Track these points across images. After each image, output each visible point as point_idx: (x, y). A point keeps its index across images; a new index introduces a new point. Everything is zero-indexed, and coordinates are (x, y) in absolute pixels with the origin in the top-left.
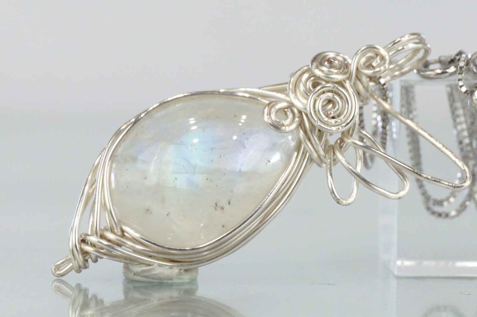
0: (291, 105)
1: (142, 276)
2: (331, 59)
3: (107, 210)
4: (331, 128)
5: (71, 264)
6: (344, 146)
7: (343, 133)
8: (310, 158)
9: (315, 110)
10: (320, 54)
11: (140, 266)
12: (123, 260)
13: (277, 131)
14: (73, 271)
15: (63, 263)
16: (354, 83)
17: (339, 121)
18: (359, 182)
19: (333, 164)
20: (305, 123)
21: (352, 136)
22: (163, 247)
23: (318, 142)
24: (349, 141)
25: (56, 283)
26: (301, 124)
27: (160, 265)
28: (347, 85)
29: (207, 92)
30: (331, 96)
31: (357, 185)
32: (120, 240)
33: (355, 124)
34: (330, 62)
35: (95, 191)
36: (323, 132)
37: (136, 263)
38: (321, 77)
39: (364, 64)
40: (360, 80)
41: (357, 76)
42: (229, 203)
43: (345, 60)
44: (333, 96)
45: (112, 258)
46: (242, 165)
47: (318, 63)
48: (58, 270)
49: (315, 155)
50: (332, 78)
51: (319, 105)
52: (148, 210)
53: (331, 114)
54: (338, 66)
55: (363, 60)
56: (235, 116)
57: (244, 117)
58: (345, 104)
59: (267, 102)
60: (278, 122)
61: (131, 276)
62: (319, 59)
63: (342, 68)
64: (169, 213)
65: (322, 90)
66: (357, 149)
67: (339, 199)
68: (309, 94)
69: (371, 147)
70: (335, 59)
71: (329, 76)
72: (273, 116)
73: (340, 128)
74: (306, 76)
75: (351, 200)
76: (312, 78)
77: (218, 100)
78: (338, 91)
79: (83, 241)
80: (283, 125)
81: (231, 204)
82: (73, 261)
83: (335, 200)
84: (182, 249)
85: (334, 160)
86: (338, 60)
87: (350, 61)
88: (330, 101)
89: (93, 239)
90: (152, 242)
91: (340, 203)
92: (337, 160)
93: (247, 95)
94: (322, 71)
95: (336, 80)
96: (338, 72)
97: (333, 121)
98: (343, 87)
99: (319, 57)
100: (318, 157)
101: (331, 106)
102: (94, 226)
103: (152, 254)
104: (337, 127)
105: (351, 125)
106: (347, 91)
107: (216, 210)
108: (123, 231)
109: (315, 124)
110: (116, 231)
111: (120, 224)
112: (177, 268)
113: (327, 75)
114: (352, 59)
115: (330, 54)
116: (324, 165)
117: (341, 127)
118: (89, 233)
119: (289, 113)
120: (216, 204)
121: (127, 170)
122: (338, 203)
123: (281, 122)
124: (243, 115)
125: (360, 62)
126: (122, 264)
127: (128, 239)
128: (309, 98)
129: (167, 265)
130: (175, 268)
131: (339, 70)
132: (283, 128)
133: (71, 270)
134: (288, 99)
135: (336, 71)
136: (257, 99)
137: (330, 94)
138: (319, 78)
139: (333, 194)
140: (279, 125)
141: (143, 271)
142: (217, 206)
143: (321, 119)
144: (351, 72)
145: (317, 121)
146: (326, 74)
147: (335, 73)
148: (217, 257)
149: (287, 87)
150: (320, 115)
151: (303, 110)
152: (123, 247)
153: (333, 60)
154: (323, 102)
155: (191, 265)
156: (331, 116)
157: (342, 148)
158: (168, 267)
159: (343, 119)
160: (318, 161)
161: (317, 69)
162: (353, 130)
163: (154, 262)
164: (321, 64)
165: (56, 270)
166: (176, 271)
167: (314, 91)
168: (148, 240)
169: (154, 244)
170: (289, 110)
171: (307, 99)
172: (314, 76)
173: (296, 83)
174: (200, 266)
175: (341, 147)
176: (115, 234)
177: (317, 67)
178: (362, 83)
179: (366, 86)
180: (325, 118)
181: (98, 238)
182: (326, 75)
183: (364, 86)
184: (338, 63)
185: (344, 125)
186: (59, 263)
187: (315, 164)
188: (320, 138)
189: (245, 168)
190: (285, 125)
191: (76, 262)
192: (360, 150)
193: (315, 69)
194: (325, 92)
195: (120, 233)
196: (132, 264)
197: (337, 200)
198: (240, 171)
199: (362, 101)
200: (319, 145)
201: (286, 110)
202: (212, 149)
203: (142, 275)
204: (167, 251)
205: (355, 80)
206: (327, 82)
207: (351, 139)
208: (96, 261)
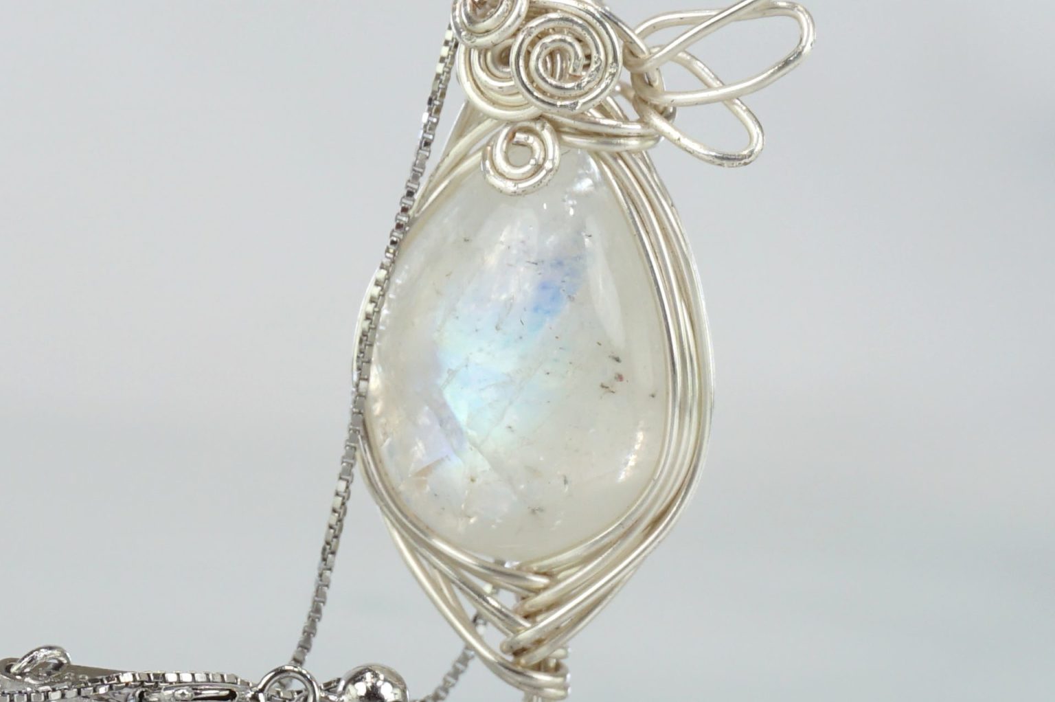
0: (512, 124)
9: (549, 94)
17: (598, 64)
38: (495, 42)
42: (618, 360)
52: (534, 512)
64: (565, 477)
65: (522, 55)
71: (505, 26)
76: (489, 56)
81: (621, 358)
88: (550, 56)
94: (488, 31)
95: (520, 20)
98: (542, 11)
107: (613, 392)
119: (527, 139)
120: (603, 386)
123: (531, 167)
142: (607, 388)
146: (497, 30)
167: (512, 69)
170: (518, 134)
172: (487, 50)
177: (474, 35)
182: (500, 31)
193: (473, 41)
201: (515, 139)
206: (515, 34)
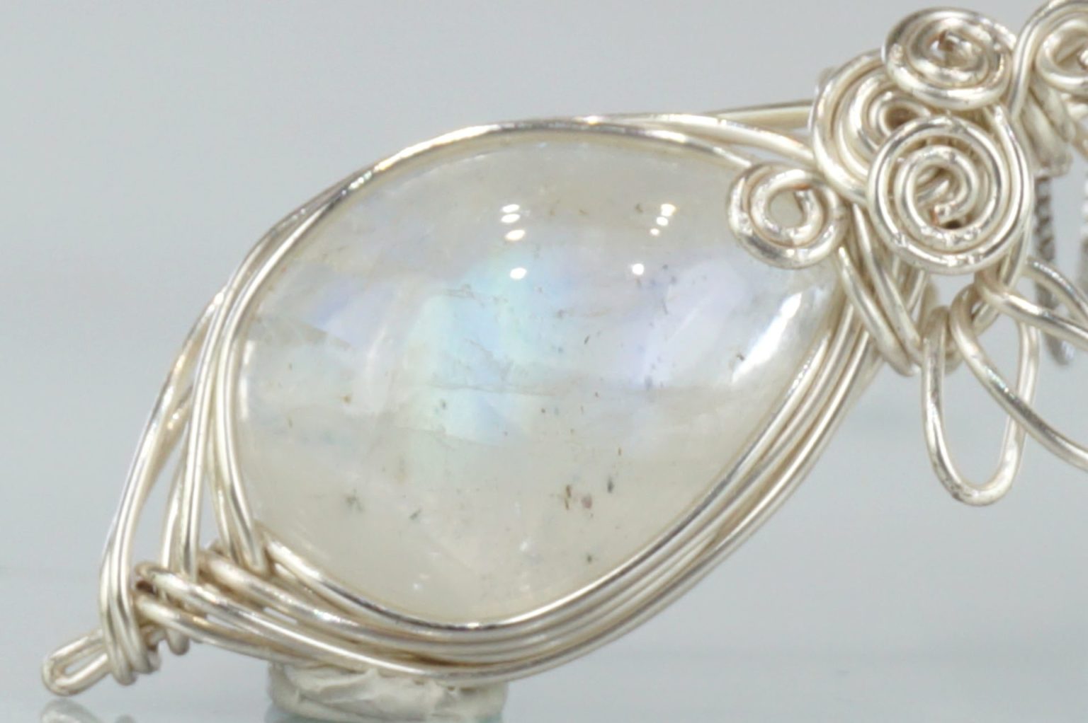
0: (816, 177)
1: (328, 706)
2: (951, 34)
3: (223, 488)
4: (941, 258)
5: (104, 658)
6: (982, 312)
7: (979, 275)
8: (871, 348)
9: (891, 197)
10: (915, 17)
11: (319, 672)
12: (267, 653)
13: (771, 262)
14: (109, 680)
15: (79, 650)
16: (1023, 114)
17: (967, 237)
18: (1026, 430)
19: (947, 367)
20: (861, 237)
21: (1007, 281)
22: (397, 618)
23: (898, 298)
24: (996, 298)
25: (53, 715)
26: (849, 238)
27: (385, 674)
28: (998, 119)
29: (554, 122)
30: (947, 157)
31: (1019, 441)
32: (258, 590)
33: (1018, 247)
34: (947, 46)
35: (187, 426)
36: (917, 271)
37: (309, 664)
38: (915, 93)
39: (1055, 54)
40: (1040, 104)
41: (1031, 92)
43: (996, 38)
44: (953, 156)
45: (235, 646)
46: (653, 367)
47: (909, 47)
48: (63, 672)
49: (888, 340)
50: (954, 100)
51: (907, 183)
52: (351, 500)
53: (942, 212)
54: (973, 59)
55: (1053, 41)
56: (638, 208)
57: (668, 210)
58: (990, 182)
59: (747, 164)
60: (774, 233)
61: (292, 701)
62: (913, 32)
63: (986, 67)
64: (420, 511)
65: (916, 137)
66: (1023, 326)
67: (958, 487)
68: (876, 147)
69: (1069, 322)
70: (962, 34)
71: (943, 92)
72: (758, 213)
73: (971, 260)
74: (867, 88)
75: (994, 490)
76: (889, 95)
77: (585, 152)
78: (968, 141)
79: (146, 587)
80: (790, 244)
82: (111, 648)
83: (946, 487)
84: (457, 625)
85: (949, 355)
86: (974, 40)
87: (1011, 40)
88: (941, 173)
89: (175, 584)
90: (363, 599)
91: (961, 496)
92: (957, 356)
93: (681, 138)
94: (921, 75)
95: (961, 107)
96: (970, 79)
97: (949, 236)
98: (985, 126)
99: (911, 27)
100: (898, 346)
101: (944, 186)
102: (180, 542)
103: (361, 637)
104: (961, 257)
105: (1006, 250)
106: (997, 139)
108: (270, 560)
109: (893, 245)
110: (248, 558)
111: (262, 537)
112: (438, 684)
113: (937, 89)
114: (1019, 36)
115: (947, 18)
116: (917, 369)
117: (974, 255)
118: (165, 563)
119: (812, 208)
121: (291, 367)
122: (956, 496)
123: (783, 233)
124: (665, 202)
125: (1041, 50)
126: (263, 666)
127: (283, 585)
128: (875, 159)
129: (406, 674)
130: (432, 683)
131: (975, 75)
132: (790, 253)
133: (104, 675)
134: (807, 154)
135: (964, 77)
136: (709, 152)
137: (943, 151)
138: (910, 96)
139: (940, 470)
140: (777, 242)
141: (329, 692)
143: (912, 230)
144: (1013, 82)
145: (898, 237)
146: (931, 85)
147: (963, 82)
148: (567, 651)
149: (808, 114)
150: (909, 216)
151: (854, 197)
152: (268, 610)
153: (955, 40)
154: (919, 176)
155: (484, 674)
156: (946, 218)
157: (977, 321)
158: (408, 681)
159: (979, 231)
160: (899, 359)
161: (904, 65)
162: (1013, 264)
163: (364, 663)
164: (919, 50)
165: (57, 673)
166: (435, 692)
167: (893, 136)
168: (349, 591)
169: (368, 606)
170: (810, 194)
171: (869, 162)
173: (837, 104)
174: (513, 679)
175: (973, 317)
176: (245, 568)
177: (905, 62)
178: (1047, 114)
179: (1058, 121)
180: (925, 228)
181: (190, 581)
182: (932, 90)
183: (1052, 124)
184: (973, 51)
185: (982, 250)
186: (65, 651)
187: (886, 368)
188: (906, 289)
189: (662, 377)
190: (796, 242)
191: (120, 652)
192: (1033, 330)
193: (899, 66)
194: (929, 142)
195: (260, 566)
196: (296, 667)
197: (952, 488)
198: (649, 384)
199: (1046, 164)
200: (903, 308)
201: (801, 194)
202: (560, 314)
203: (326, 701)
204: (409, 629)
205: (1026, 100)
206: (936, 111)
207: (1006, 294)
208: (182, 649)
